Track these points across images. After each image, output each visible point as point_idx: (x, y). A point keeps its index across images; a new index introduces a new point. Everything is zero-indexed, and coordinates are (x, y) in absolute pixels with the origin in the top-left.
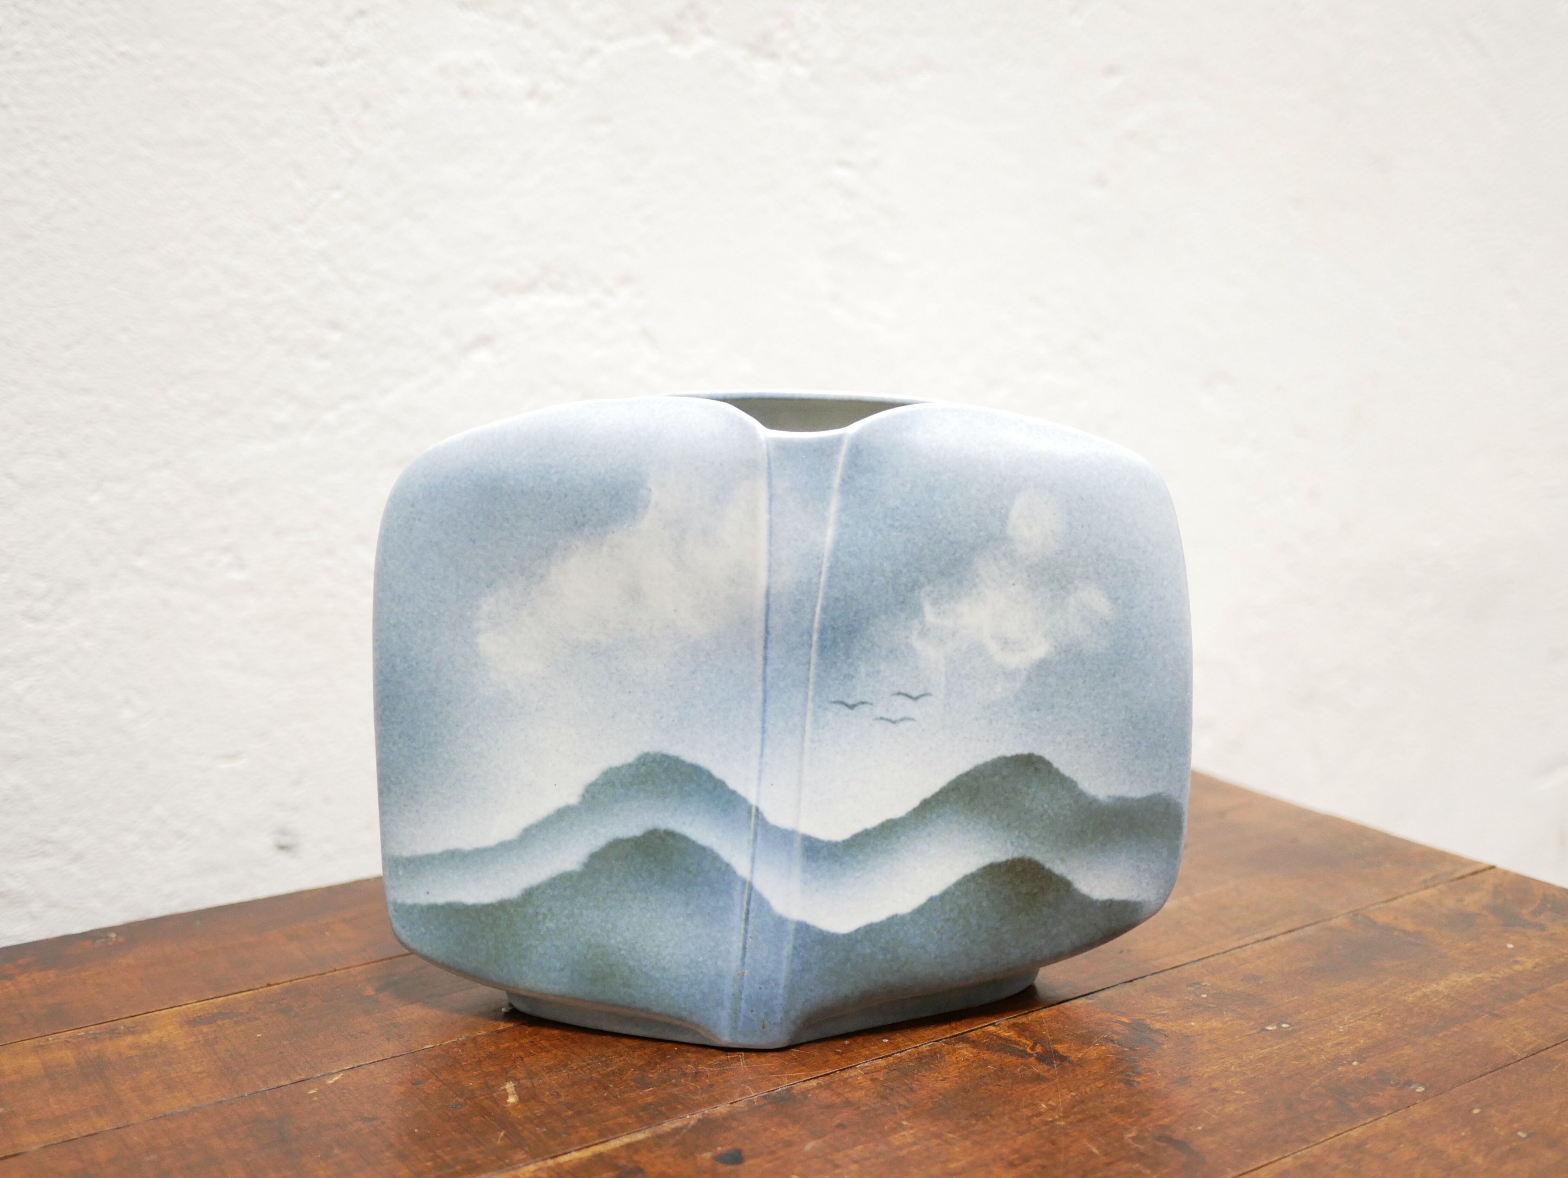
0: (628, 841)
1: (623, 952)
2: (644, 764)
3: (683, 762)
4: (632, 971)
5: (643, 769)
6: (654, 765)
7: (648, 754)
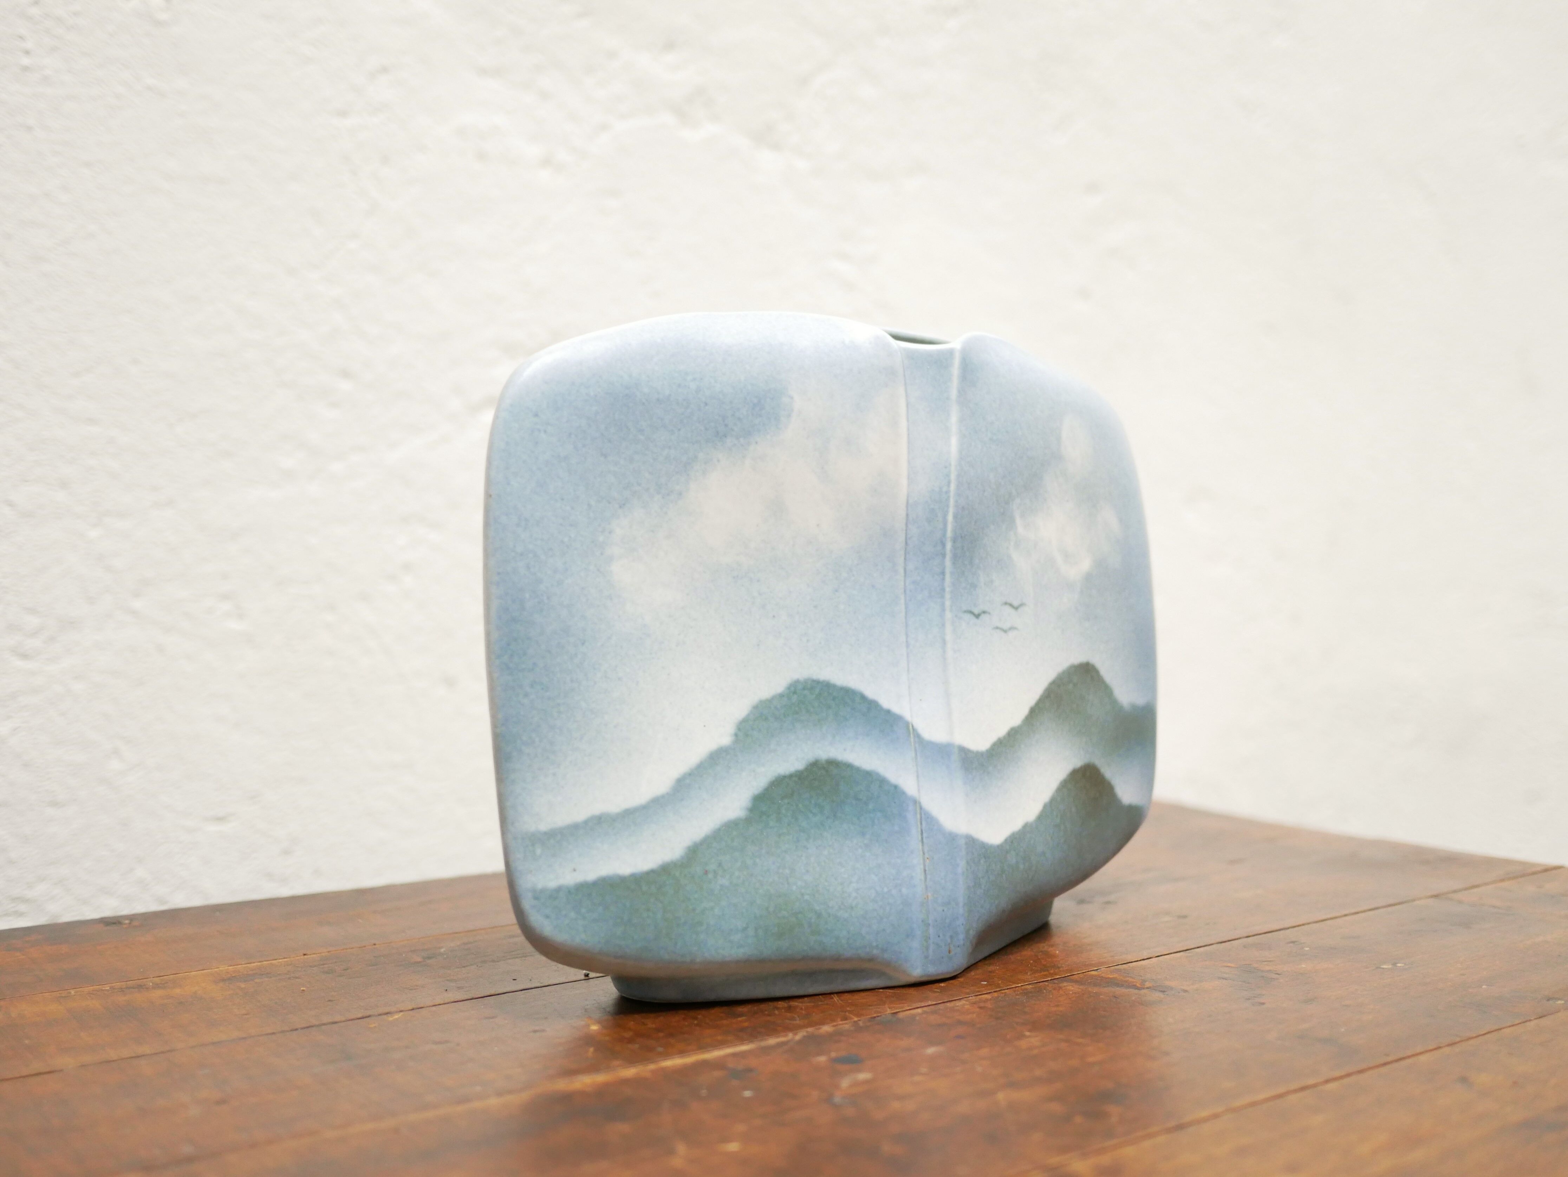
0: (791, 776)
1: (806, 897)
2: (795, 693)
3: (834, 686)
4: (819, 915)
5: (795, 698)
6: (806, 692)
7: (797, 682)
